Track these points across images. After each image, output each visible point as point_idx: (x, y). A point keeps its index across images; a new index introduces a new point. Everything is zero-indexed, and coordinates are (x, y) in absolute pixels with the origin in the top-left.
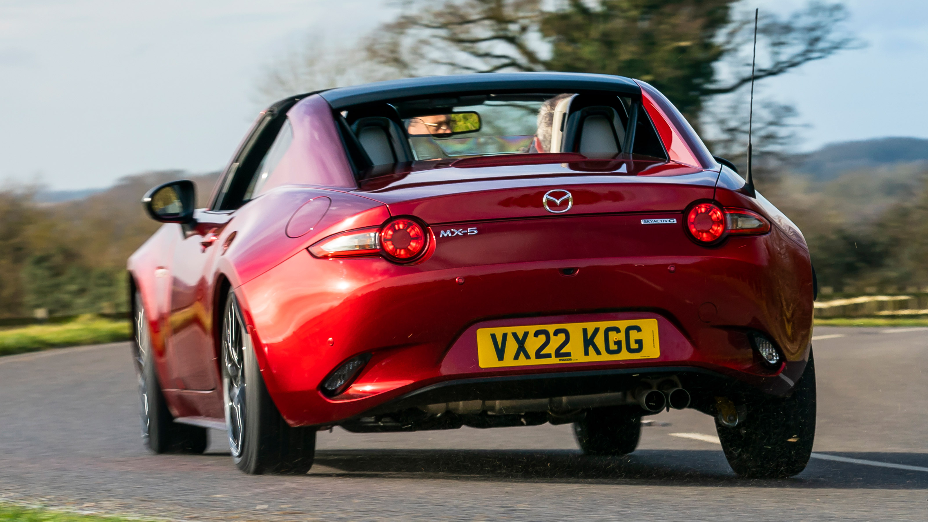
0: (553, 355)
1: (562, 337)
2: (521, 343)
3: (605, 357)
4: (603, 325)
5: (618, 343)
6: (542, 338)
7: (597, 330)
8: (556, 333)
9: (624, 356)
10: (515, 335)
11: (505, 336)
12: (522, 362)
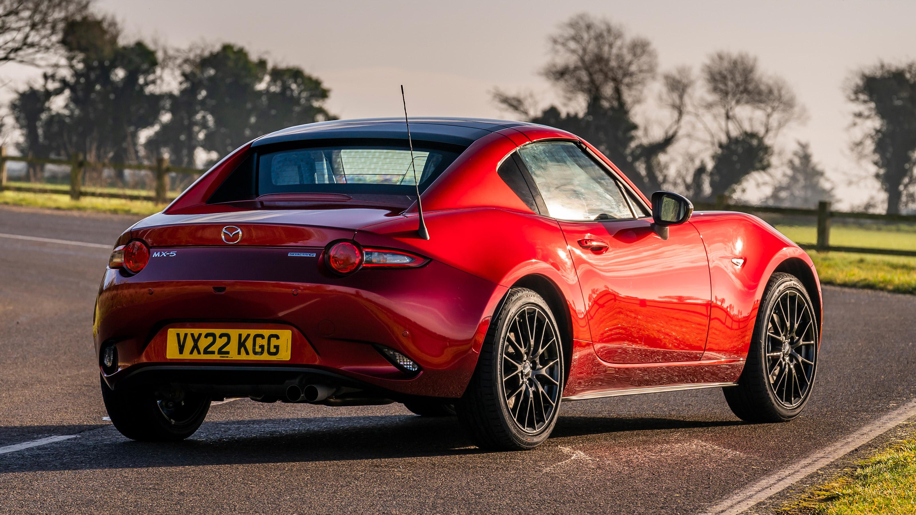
0: (216, 352)
1: (225, 339)
2: (196, 341)
3: (252, 357)
4: (253, 332)
5: (262, 347)
6: (210, 339)
7: (248, 335)
8: (221, 336)
9: (265, 357)
10: (192, 335)
11: (186, 335)
12: (195, 356)
